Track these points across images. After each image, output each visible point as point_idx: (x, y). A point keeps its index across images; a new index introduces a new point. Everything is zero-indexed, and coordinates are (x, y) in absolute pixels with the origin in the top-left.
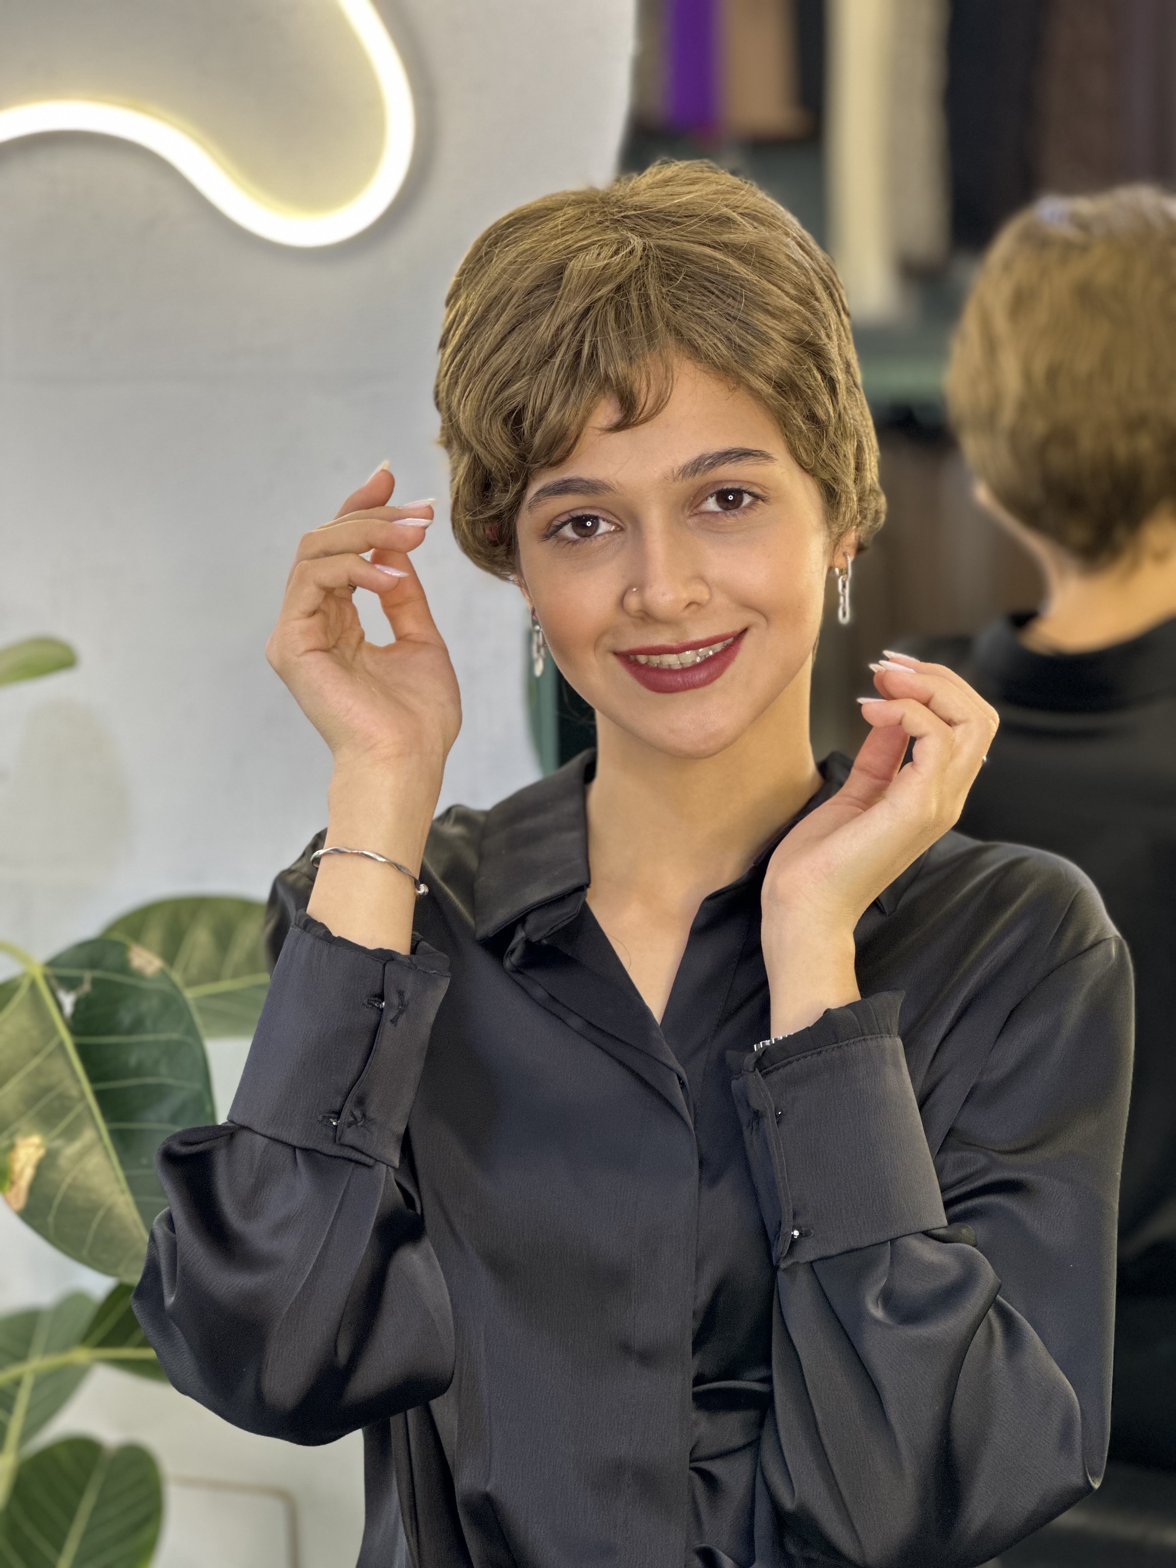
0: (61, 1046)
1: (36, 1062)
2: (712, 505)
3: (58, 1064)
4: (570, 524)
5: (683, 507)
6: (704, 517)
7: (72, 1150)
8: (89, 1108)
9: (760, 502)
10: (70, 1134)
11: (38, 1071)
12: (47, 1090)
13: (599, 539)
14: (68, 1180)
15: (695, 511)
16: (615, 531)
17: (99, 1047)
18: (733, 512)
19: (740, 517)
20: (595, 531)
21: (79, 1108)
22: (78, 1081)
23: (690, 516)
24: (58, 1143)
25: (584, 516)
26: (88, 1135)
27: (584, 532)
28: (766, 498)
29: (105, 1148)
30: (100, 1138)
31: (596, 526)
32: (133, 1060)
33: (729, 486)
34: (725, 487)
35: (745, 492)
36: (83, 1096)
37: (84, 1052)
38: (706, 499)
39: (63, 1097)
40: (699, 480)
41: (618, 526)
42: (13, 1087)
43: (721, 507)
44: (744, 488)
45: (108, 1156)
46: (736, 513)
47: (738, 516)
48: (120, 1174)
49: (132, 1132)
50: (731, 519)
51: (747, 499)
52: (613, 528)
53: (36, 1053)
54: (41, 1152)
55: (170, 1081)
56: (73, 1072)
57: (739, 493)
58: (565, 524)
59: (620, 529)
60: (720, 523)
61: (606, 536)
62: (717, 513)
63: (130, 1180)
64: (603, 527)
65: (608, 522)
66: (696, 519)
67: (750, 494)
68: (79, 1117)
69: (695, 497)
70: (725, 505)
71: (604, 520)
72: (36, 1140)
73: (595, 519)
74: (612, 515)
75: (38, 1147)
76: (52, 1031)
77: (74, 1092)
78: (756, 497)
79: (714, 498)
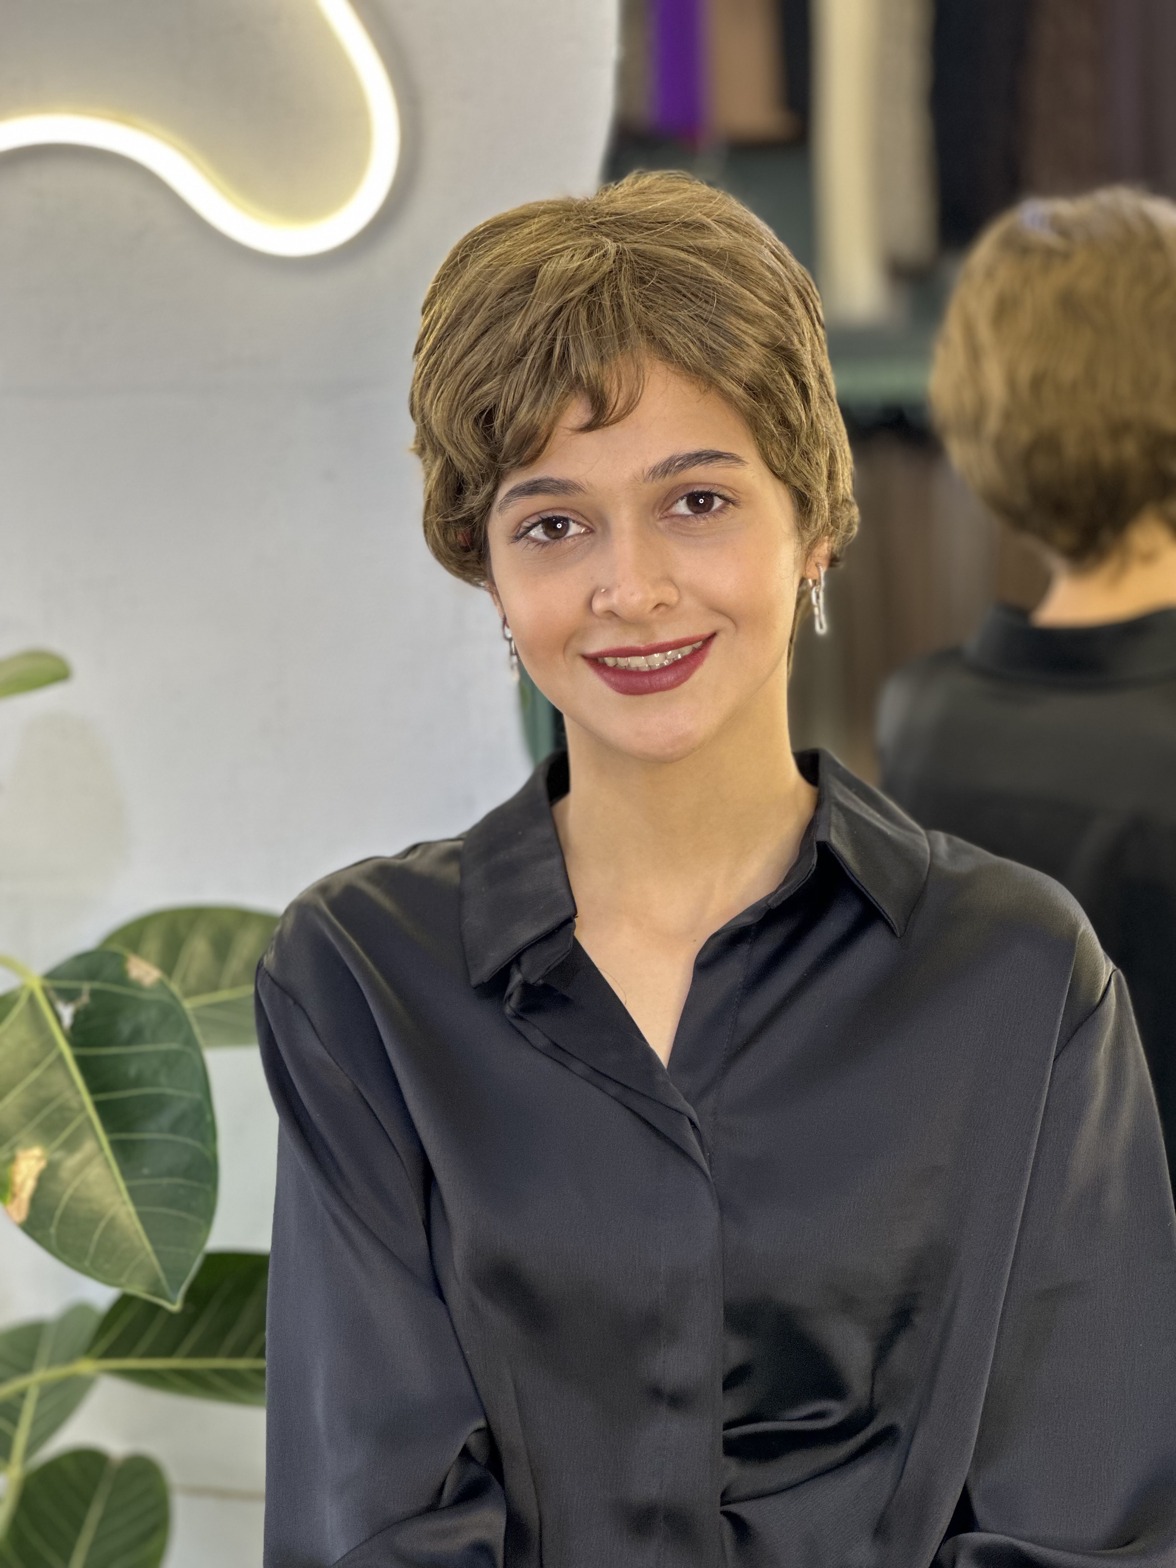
0: (61, 1058)
1: (36, 1074)
2: (682, 508)
3: (57, 1077)
4: (540, 526)
5: (654, 508)
6: (674, 520)
7: (72, 1161)
8: (89, 1120)
9: (731, 506)
10: (71, 1145)
11: (38, 1083)
12: (46, 1102)
13: (570, 541)
14: (69, 1192)
15: (665, 514)
16: (585, 533)
17: (97, 1058)
18: (704, 515)
19: (710, 520)
20: (566, 532)
21: (79, 1120)
22: (78, 1093)
23: (661, 519)
24: (58, 1155)
25: (554, 517)
26: (89, 1146)
27: (553, 534)
28: (737, 501)
29: (106, 1160)
31: (566, 527)
32: (133, 1071)
33: (699, 489)
34: (695, 490)
35: (716, 495)
36: (83, 1108)
37: (83, 1063)
38: (677, 501)
39: (63, 1108)
40: (669, 481)
41: (588, 528)
42: (14, 1099)
43: (692, 511)
44: (714, 491)
45: (109, 1166)
46: (707, 516)
47: (709, 519)
48: (122, 1185)
49: (133, 1143)
50: (702, 522)
51: (718, 503)
52: (583, 530)
53: (35, 1065)
54: (42, 1164)
55: (169, 1091)
56: (73, 1083)
57: (709, 496)
58: (534, 525)
59: (590, 531)
60: (692, 526)
61: (576, 538)
62: (688, 516)
63: (131, 1191)
64: (574, 529)
65: (579, 523)
66: (667, 522)
67: (720, 497)
68: (79, 1128)
69: (665, 499)
70: (695, 509)
71: (574, 521)
72: (37, 1152)
73: (565, 521)
74: (583, 518)
75: (39, 1159)
76: (51, 1043)
77: (74, 1104)
78: (727, 500)
79: (684, 501)
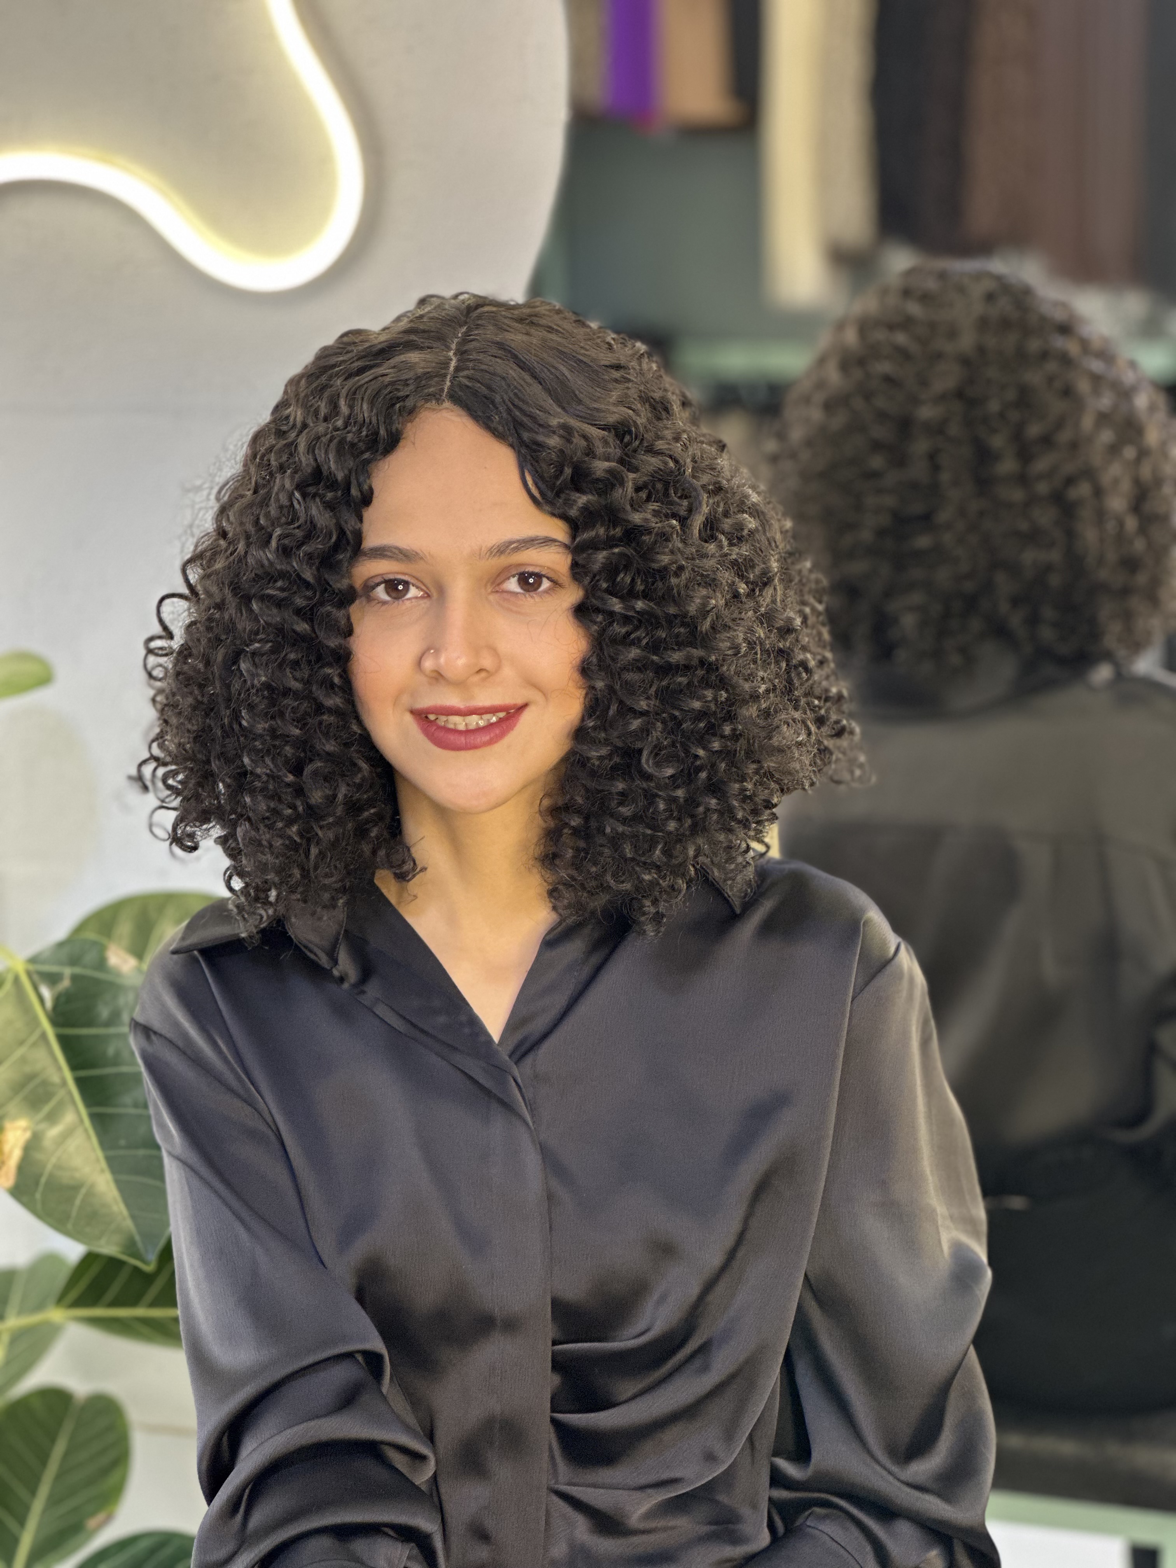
0: (44, 1036)
1: (20, 1052)
2: (512, 584)
3: (42, 1053)
5: (486, 583)
6: (505, 595)
7: (54, 1132)
8: (70, 1093)
9: (556, 587)
10: (52, 1118)
11: (23, 1060)
12: (31, 1077)
13: (409, 602)
14: (53, 1161)
15: (494, 589)
16: (422, 597)
17: (76, 1037)
18: (532, 594)
19: (537, 599)
20: (405, 594)
21: (61, 1093)
22: (59, 1069)
23: (492, 592)
24: (42, 1126)
25: (395, 580)
26: (69, 1118)
27: (394, 595)
28: (563, 585)
29: (86, 1130)
30: (81, 1121)
31: (406, 589)
32: (111, 1050)
33: (528, 570)
34: (524, 571)
35: (544, 576)
36: (65, 1083)
37: (64, 1042)
38: (507, 579)
39: (45, 1083)
40: (503, 560)
41: (427, 593)
42: (7, 1069)
43: (522, 588)
44: (541, 573)
45: (89, 1138)
47: (536, 598)
48: (100, 1153)
49: (109, 1116)
50: (528, 600)
51: (545, 583)
52: (422, 593)
53: (21, 1043)
54: (28, 1135)
56: (55, 1059)
57: (537, 577)
58: (378, 584)
59: (428, 596)
60: (520, 602)
61: (417, 600)
62: (518, 593)
63: (109, 1160)
64: (413, 592)
65: (417, 587)
66: (497, 596)
67: (547, 578)
68: (61, 1100)
69: (492, 577)
70: (526, 587)
71: (413, 585)
72: (23, 1123)
73: (406, 584)
74: (421, 582)
75: (25, 1130)
76: (34, 1022)
77: (56, 1079)
78: (553, 582)
79: (516, 579)
